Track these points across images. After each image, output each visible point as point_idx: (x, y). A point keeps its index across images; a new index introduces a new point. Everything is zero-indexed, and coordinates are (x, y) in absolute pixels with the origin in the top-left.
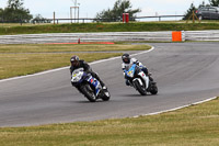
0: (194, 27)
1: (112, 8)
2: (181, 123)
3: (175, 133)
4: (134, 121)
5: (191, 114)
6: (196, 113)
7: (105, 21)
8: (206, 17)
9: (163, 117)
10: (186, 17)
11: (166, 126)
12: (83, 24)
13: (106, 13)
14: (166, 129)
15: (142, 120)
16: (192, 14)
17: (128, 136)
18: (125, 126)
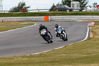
0: (54, 14)
1: (17, 6)
2: (49, 58)
3: (46, 62)
4: (27, 57)
5: (53, 54)
6: (56, 54)
7: (14, 12)
8: (60, 10)
9: (40, 55)
10: (51, 10)
11: (42, 59)
12: (4, 13)
13: (15, 8)
14: (42, 60)
15: (31, 56)
16: (53, 8)
17: (25, 64)
18: (23, 59)
